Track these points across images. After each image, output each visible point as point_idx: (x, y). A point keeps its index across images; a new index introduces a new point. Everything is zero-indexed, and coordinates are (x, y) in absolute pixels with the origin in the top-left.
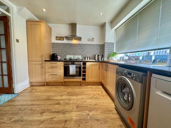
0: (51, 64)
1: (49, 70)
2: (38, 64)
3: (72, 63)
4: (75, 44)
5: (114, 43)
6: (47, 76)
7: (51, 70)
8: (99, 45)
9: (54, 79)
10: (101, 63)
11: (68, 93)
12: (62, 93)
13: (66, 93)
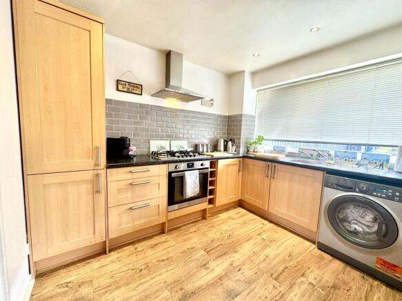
0: (129, 176)
1: (123, 196)
2: (78, 182)
3: (188, 166)
4: (171, 110)
5: (254, 117)
6: (113, 219)
7: (127, 196)
8: (221, 116)
9: (137, 223)
10: (241, 159)
11: (207, 252)
12: (194, 257)
13: (203, 252)
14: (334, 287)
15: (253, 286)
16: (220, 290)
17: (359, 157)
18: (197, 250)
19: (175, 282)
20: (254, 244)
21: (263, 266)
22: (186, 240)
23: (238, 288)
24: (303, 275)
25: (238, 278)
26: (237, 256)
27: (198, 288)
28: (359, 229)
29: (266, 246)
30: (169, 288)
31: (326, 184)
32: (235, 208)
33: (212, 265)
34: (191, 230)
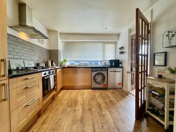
10: (62, 69)
11: (71, 107)
12: (68, 111)
13: (69, 108)
14: (101, 94)
15: (91, 104)
16: (87, 111)
17: (93, 64)
18: (66, 109)
19: (73, 122)
20: (80, 97)
21: (88, 99)
22: (57, 110)
23: (89, 107)
24: (96, 96)
25: (86, 106)
26: (80, 102)
27: (82, 116)
28: (99, 80)
29: (83, 95)
30: (73, 125)
31: (92, 71)
32: (61, 91)
33: (77, 108)
34: (54, 106)
